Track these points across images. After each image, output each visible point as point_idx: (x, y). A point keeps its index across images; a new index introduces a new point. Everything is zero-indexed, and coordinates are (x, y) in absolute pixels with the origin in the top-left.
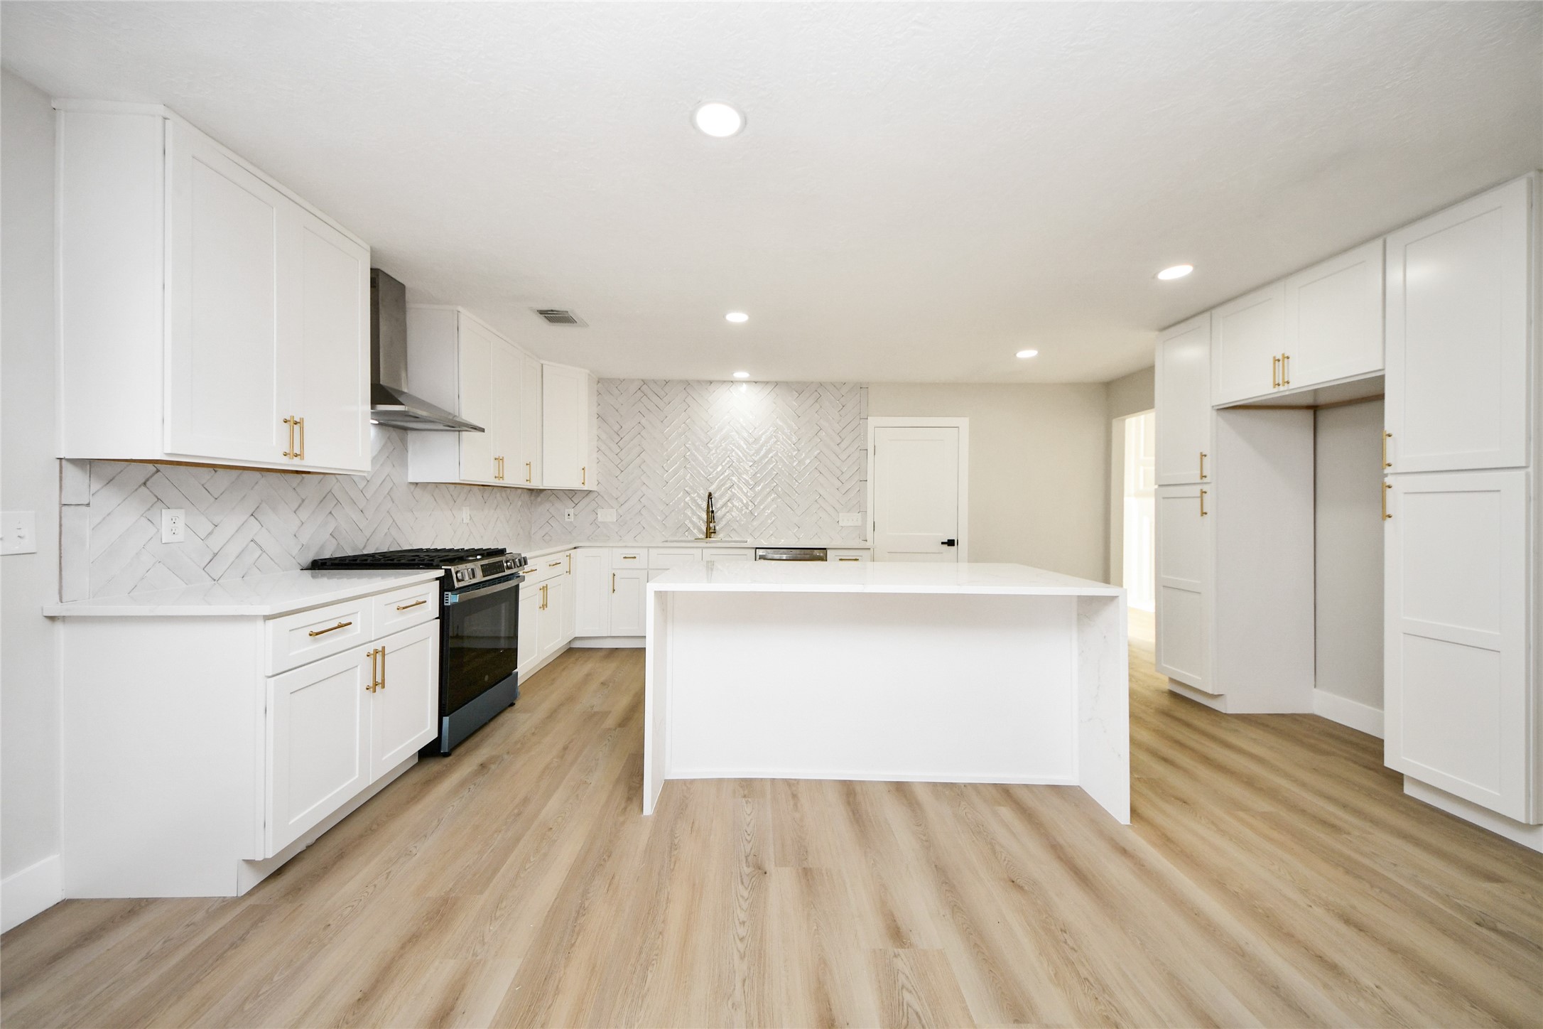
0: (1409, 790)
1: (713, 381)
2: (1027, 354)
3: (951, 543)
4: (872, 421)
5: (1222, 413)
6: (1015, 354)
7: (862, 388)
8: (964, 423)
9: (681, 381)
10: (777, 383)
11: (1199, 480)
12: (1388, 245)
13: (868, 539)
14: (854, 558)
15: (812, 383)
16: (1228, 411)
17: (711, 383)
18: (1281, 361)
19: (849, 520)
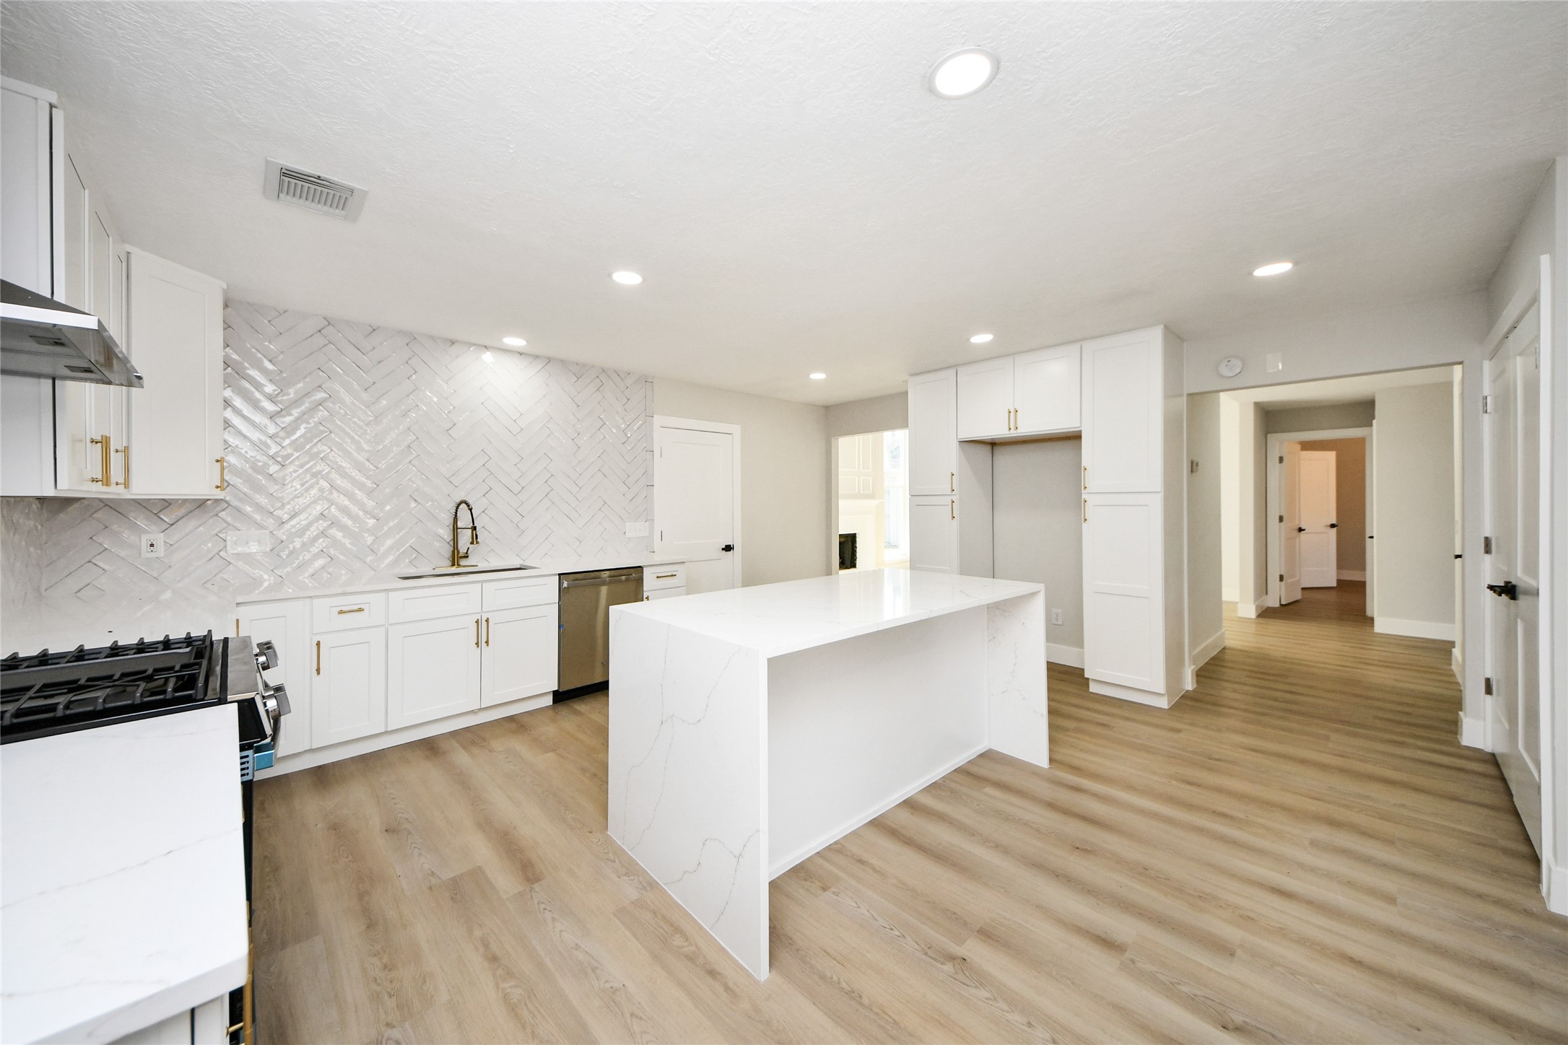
0: (1094, 688)
1: (456, 341)
2: (818, 376)
3: (728, 548)
4: (658, 420)
5: (966, 445)
6: (809, 376)
7: (646, 381)
8: (736, 429)
9: (400, 332)
10: (549, 360)
11: (950, 493)
12: (1083, 350)
13: (655, 550)
14: (670, 574)
15: (593, 366)
16: (970, 444)
17: (453, 343)
18: (1013, 413)
19: (635, 529)
